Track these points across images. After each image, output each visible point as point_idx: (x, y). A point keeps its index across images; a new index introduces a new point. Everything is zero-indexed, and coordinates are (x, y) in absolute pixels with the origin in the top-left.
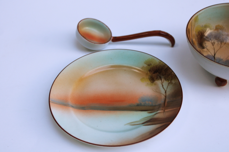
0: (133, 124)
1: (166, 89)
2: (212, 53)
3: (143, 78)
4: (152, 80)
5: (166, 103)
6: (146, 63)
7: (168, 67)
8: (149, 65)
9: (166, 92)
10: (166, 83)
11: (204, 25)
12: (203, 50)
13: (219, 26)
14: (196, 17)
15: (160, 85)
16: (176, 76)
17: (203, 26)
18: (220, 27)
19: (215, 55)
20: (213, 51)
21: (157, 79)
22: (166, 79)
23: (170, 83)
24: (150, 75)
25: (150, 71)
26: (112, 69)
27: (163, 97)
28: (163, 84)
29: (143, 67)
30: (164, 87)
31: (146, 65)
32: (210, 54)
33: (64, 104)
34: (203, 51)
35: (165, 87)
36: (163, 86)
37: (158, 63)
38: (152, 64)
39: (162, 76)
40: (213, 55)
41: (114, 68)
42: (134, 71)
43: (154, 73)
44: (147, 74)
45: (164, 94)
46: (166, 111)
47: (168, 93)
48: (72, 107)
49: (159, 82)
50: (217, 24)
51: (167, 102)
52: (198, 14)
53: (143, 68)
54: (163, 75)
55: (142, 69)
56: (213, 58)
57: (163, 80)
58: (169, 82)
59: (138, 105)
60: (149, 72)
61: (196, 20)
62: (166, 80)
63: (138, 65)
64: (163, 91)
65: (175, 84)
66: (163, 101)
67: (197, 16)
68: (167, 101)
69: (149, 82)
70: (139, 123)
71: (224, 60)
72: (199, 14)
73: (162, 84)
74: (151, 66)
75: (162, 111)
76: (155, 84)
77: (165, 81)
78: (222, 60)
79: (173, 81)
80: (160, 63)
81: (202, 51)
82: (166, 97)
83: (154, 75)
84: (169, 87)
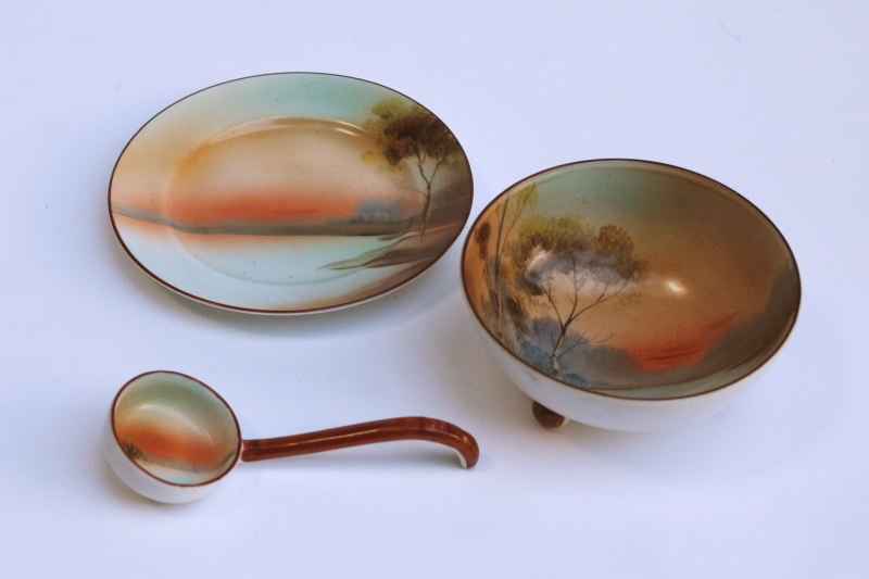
0: (340, 266)
1: (429, 179)
2: (561, 316)
3: (369, 152)
4: (394, 156)
5: (429, 213)
6: (376, 112)
7: (438, 120)
8: (384, 117)
9: (429, 188)
10: (429, 164)
11: (558, 218)
12: (533, 297)
13: (613, 228)
14: (527, 189)
15: (415, 170)
16: (458, 143)
17: (553, 219)
18: (618, 233)
19: (569, 321)
20: (571, 307)
21: (407, 153)
22: (430, 153)
23: (441, 163)
24: (388, 143)
25: (387, 132)
26: (280, 126)
27: (422, 199)
28: (424, 166)
29: (369, 121)
30: (425, 173)
31: (375, 118)
32: (555, 317)
33: (150, 217)
34: (531, 300)
35: (428, 173)
36: (422, 171)
37: (411, 110)
38: (395, 115)
39: (420, 147)
40: (564, 322)
41: (286, 126)
42: (342, 134)
43: (399, 138)
44: (379, 141)
45: (426, 192)
46: (427, 231)
47: (434, 189)
48: (173, 226)
49: (411, 162)
50: (607, 223)
51: (433, 211)
52: (538, 179)
53: (367, 125)
54: (424, 143)
55: (364, 128)
56: (560, 331)
57: (422, 155)
58: (440, 160)
59: (353, 221)
60: (384, 137)
61: (527, 197)
62: (430, 156)
63: (355, 116)
64: (421, 185)
65: (455, 165)
66: (421, 208)
67: (534, 186)
68: (431, 208)
69: (385, 163)
70: (355, 264)
71: (594, 344)
72: (542, 182)
73: (420, 167)
74: (390, 120)
75: (418, 233)
76: (401, 168)
77: (428, 157)
78: (587, 342)
79: (450, 159)
80: (415, 110)
81: (526, 302)
82: (428, 198)
83: (398, 142)
84: (438, 173)
